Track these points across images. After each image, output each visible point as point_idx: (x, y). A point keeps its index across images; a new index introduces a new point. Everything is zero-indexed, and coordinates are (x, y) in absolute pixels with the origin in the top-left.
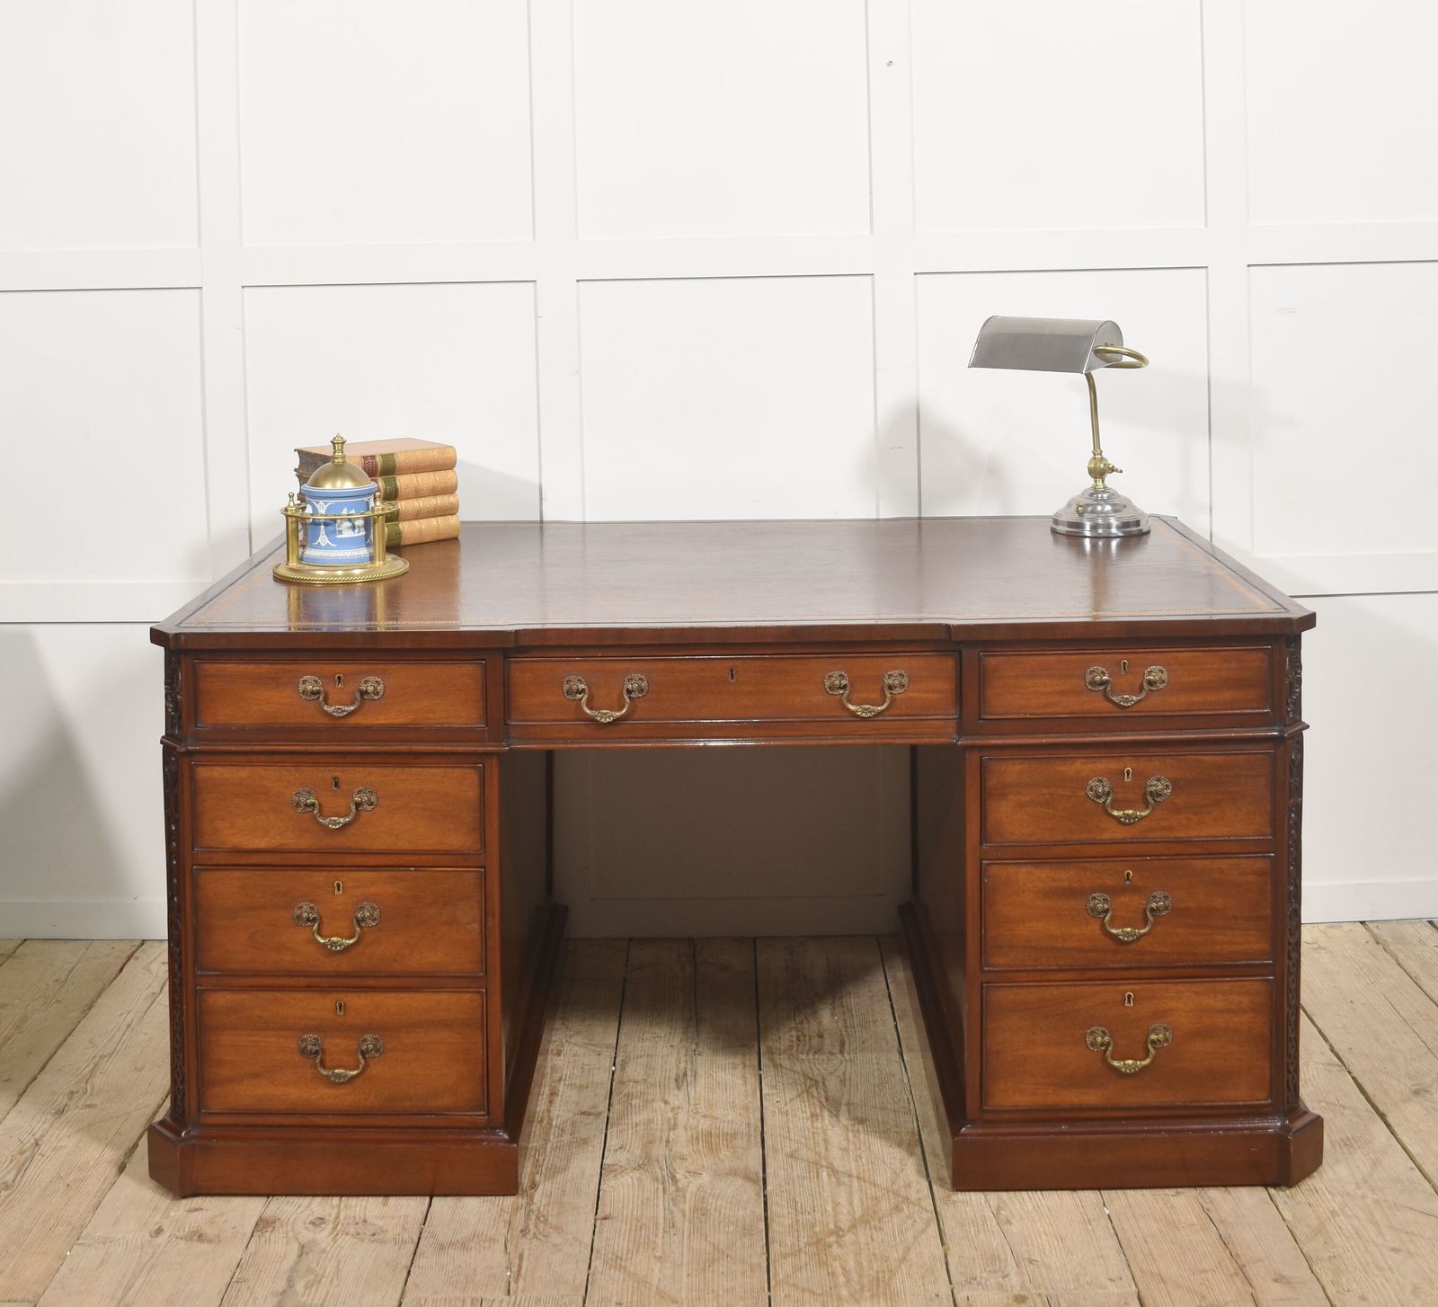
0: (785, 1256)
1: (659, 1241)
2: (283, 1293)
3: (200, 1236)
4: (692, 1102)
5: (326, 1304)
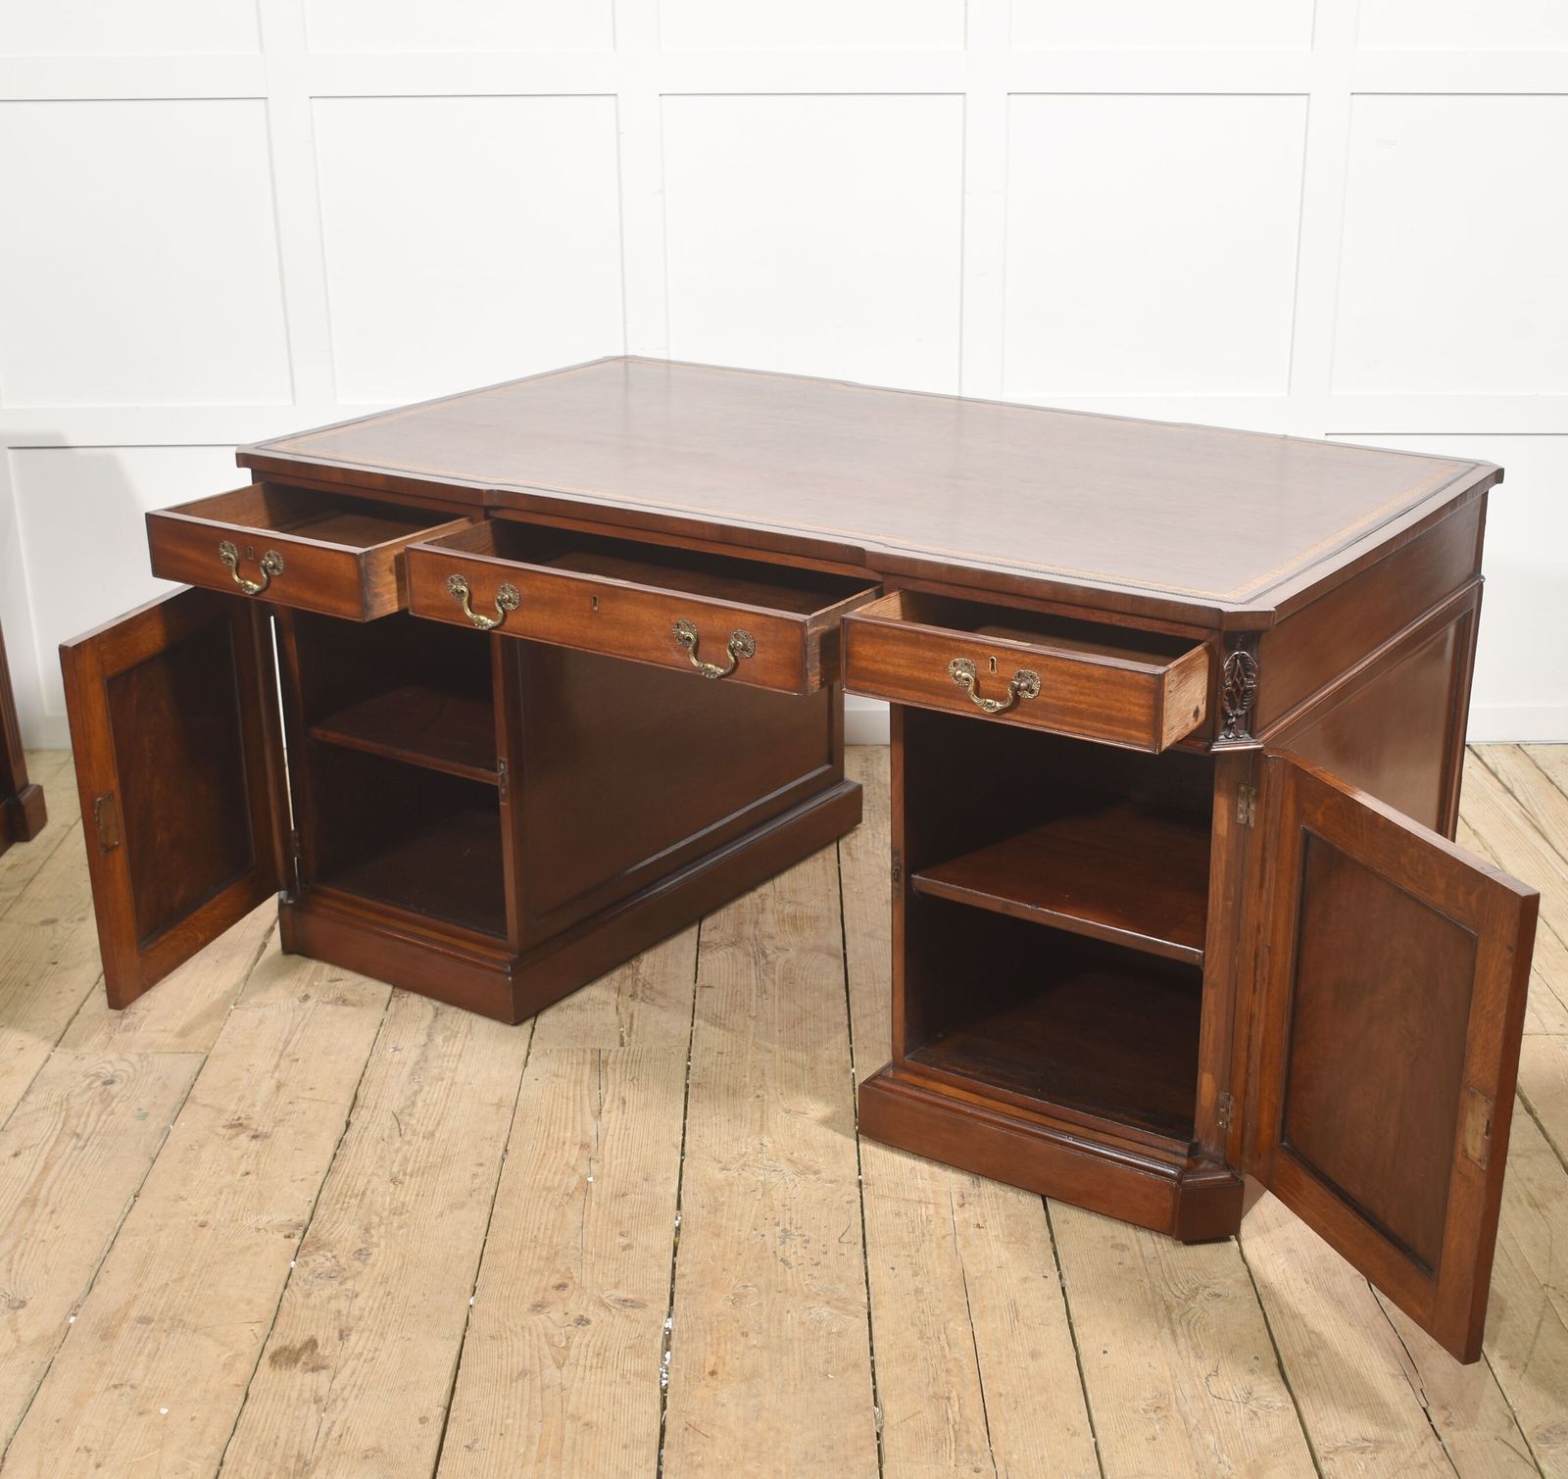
0: (865, 1016)
1: (753, 1004)
2: (425, 1045)
3: (344, 1001)
4: (778, 890)
5: (463, 1054)
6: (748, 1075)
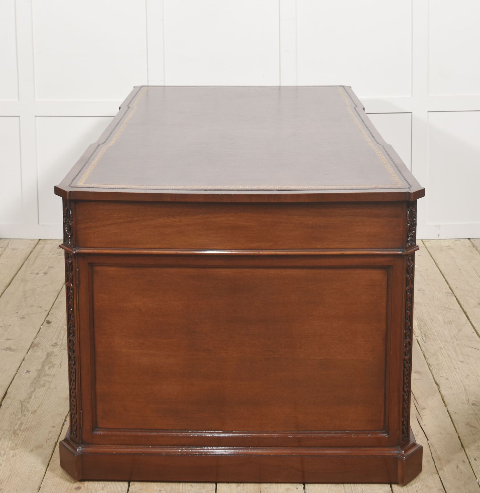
2: (40, 370)
3: (10, 349)
5: (56, 375)
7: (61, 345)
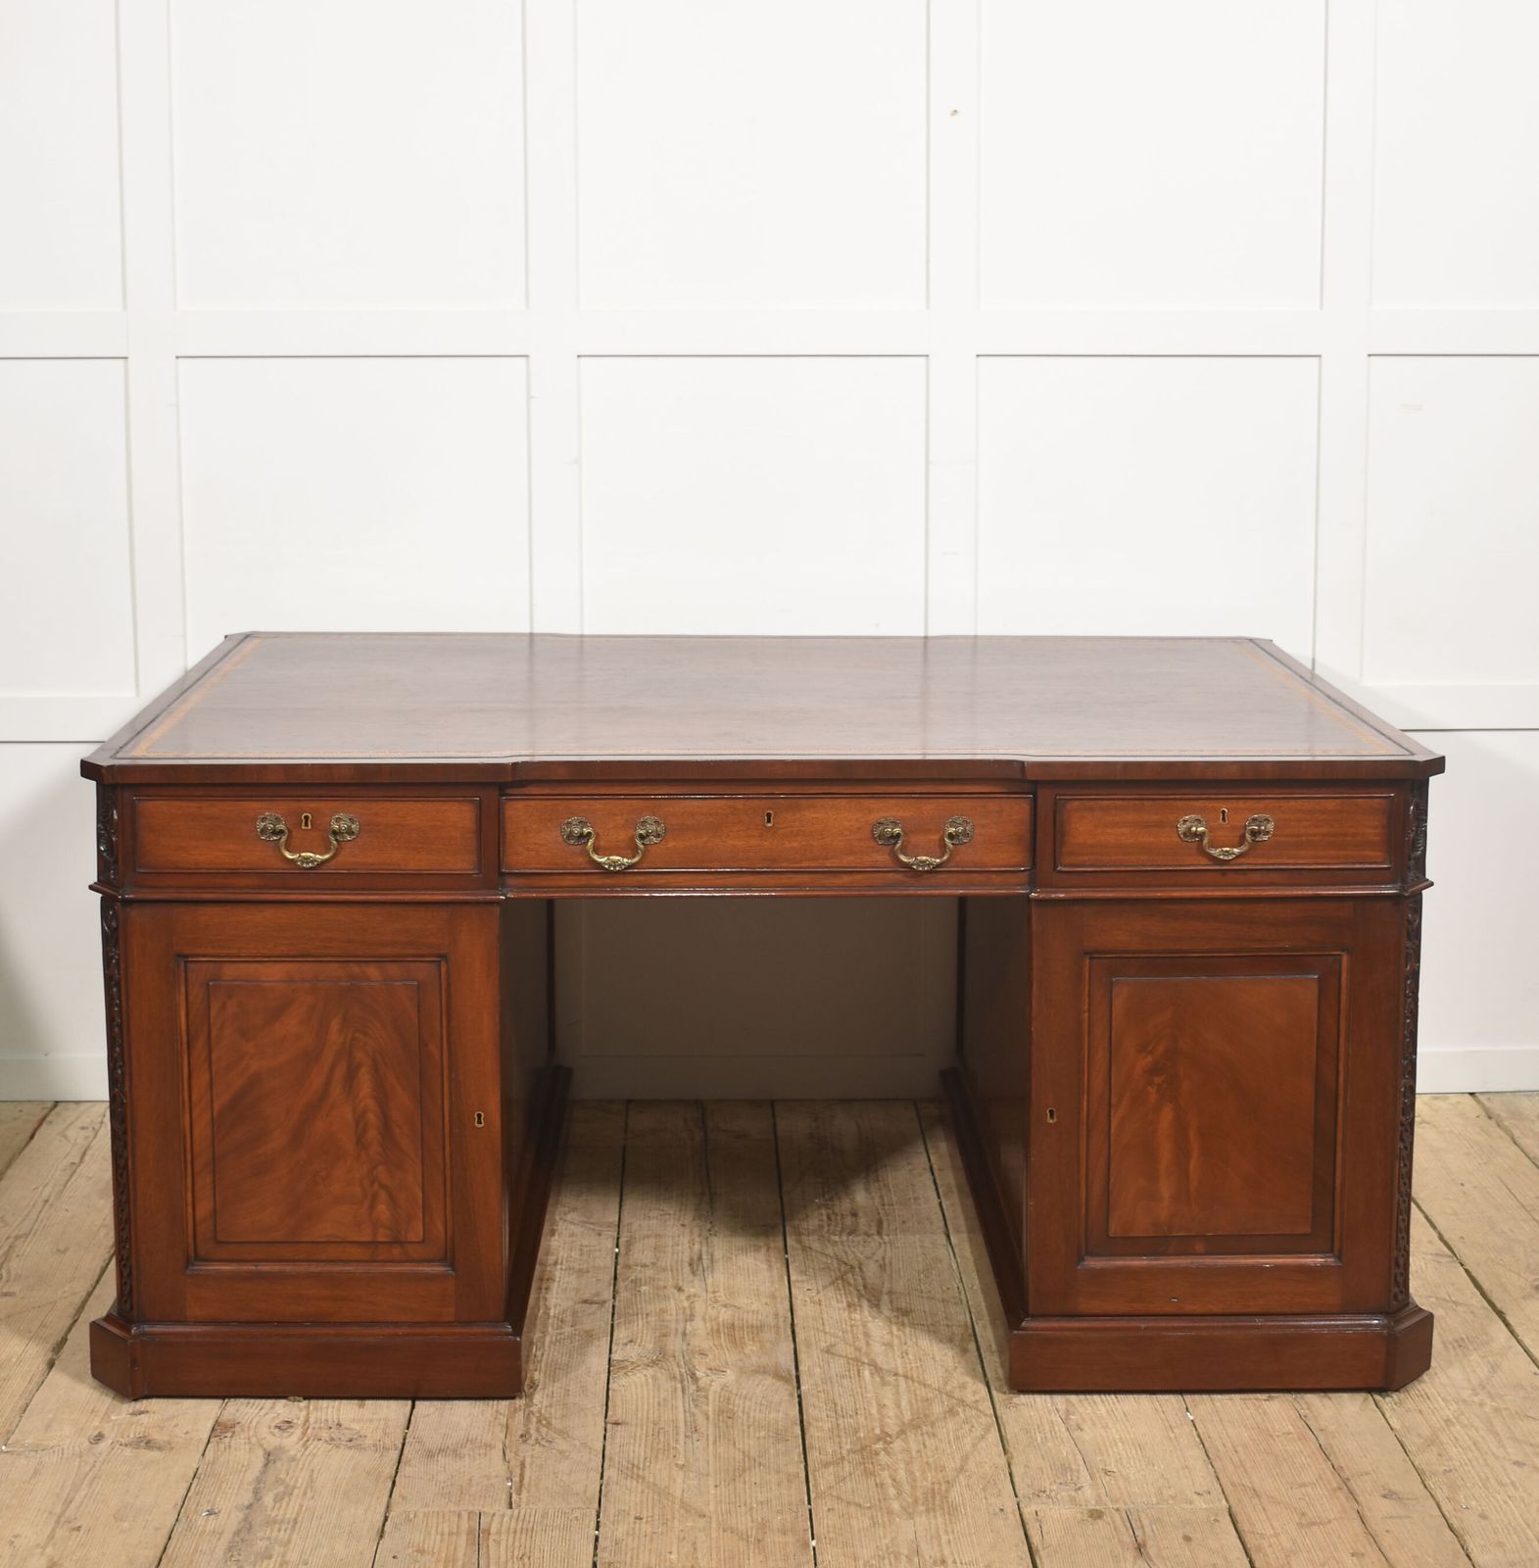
0: (826, 1465)
1: (681, 1448)
2: (250, 1506)
3: (148, 1442)
4: (710, 1289)
5: (300, 1519)
6: (674, 1549)
7: (304, 1424)
